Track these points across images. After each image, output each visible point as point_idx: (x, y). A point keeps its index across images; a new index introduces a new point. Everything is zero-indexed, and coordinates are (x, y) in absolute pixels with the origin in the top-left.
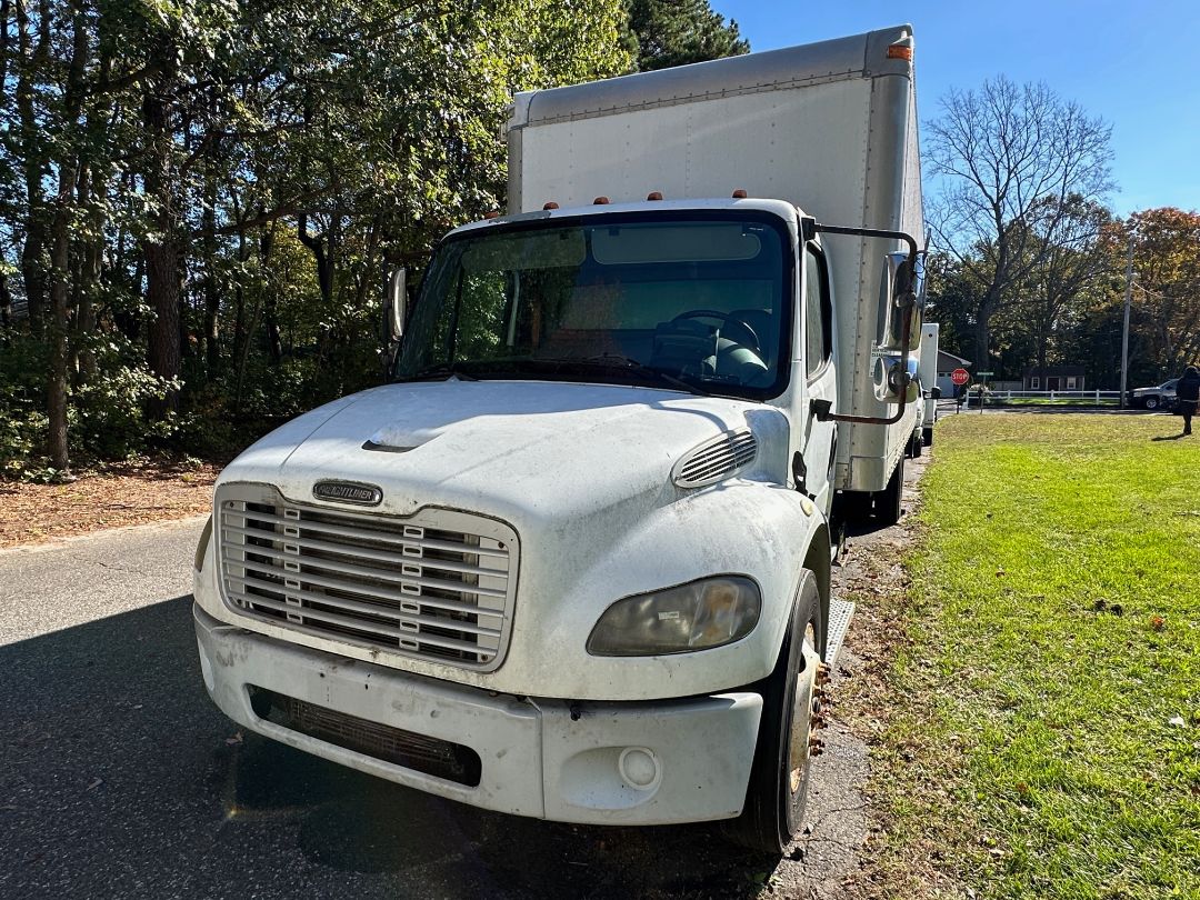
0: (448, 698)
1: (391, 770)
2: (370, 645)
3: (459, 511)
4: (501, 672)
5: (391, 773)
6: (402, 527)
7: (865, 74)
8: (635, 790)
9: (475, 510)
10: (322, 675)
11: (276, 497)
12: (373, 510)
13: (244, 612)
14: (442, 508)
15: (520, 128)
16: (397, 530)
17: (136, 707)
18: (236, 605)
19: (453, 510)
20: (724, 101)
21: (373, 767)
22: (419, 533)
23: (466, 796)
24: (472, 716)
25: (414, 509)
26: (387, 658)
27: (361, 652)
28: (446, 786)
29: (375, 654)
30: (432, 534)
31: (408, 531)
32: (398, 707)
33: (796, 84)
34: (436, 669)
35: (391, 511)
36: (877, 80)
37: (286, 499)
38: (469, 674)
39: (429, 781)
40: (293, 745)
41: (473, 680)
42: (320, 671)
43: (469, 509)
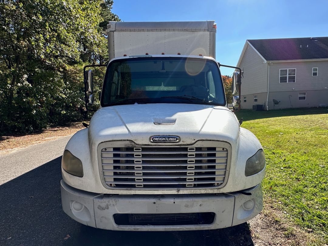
0: (205, 199)
1: (181, 227)
2: (176, 189)
3: (210, 140)
4: (225, 187)
5: (180, 228)
6: (187, 148)
7: (208, 31)
8: (248, 211)
9: (216, 140)
10: (154, 203)
11: (132, 144)
12: (177, 144)
13: (114, 188)
14: (204, 140)
15: (113, 31)
16: (186, 149)
17: (8, 238)
18: (110, 186)
19: (208, 140)
20: (174, 32)
21: (173, 228)
22: (194, 149)
23: (209, 227)
24: (215, 202)
25: (194, 142)
26: (183, 192)
27: (173, 192)
28: (202, 227)
29: (178, 191)
30: (198, 149)
31: (189, 149)
32: (187, 206)
33: (192, 31)
34: (203, 191)
35: (185, 143)
36: (211, 32)
37: (136, 144)
38: (214, 190)
39: (196, 227)
40: (137, 231)
41: (216, 191)
42: (154, 202)
43: (214, 139)
